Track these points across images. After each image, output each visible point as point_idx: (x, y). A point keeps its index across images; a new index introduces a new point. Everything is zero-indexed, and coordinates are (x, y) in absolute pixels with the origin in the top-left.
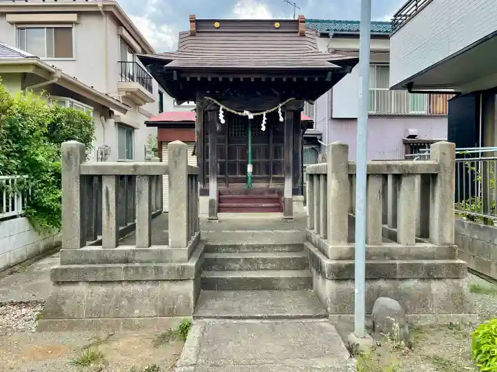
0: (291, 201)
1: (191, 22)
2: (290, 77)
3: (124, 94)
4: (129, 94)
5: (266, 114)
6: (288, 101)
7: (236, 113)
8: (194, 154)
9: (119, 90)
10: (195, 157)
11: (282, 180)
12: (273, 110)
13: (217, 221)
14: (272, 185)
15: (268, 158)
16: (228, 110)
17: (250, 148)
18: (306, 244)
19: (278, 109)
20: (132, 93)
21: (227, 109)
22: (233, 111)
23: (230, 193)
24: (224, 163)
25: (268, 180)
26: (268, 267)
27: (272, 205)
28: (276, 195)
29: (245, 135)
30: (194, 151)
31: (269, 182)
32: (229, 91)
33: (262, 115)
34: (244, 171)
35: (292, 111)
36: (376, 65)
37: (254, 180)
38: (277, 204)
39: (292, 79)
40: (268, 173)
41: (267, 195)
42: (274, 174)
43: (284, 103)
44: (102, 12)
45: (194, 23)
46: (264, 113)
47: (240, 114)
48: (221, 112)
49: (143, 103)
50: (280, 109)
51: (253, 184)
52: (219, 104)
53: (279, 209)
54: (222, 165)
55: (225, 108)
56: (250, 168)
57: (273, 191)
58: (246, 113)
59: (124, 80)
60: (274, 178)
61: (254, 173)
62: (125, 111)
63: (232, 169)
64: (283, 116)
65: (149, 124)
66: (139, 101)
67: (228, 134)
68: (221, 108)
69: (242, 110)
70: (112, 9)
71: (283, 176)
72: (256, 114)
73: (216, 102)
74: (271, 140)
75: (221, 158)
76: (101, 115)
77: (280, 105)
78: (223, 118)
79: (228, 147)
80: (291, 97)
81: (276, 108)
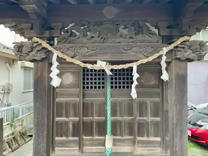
12: (150, 59)
15: (132, 116)
16: (69, 59)
19: (160, 57)
21: (66, 57)
22: (77, 62)
24: (78, 122)
29: (103, 87)
40: (131, 133)
42: (139, 136)
43: (172, 46)
46: (135, 65)
47: (90, 66)
48: (55, 64)
52: (50, 48)
55: (61, 55)
67: (84, 87)
72: (120, 67)
73: (45, 44)
75: (75, 116)
76: (6, 63)
77: (165, 50)
78: (58, 75)
79: (83, 102)
80: (183, 36)
81: (156, 56)
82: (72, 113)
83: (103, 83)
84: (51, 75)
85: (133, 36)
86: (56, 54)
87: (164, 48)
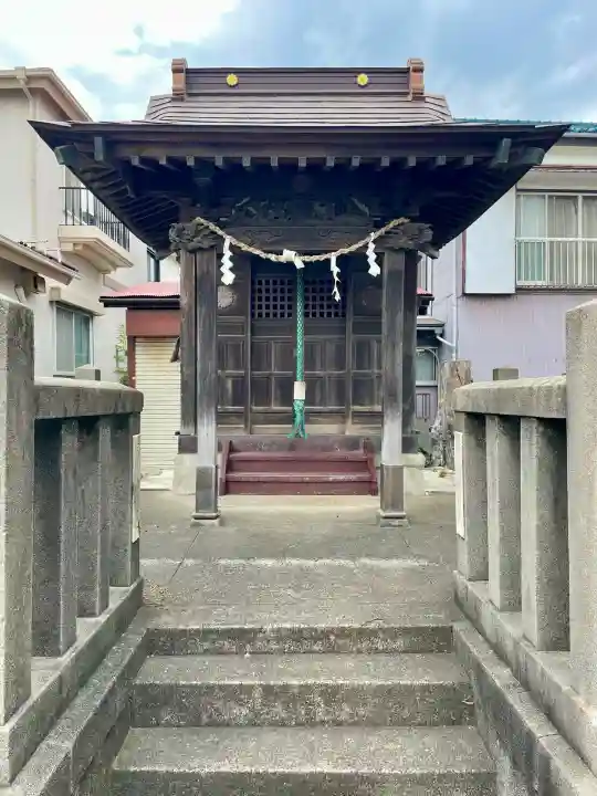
0: (398, 471)
1: (175, 71)
2: (398, 154)
3: (69, 248)
4: (79, 248)
5: (338, 258)
6: (391, 225)
7: (263, 255)
8: (175, 358)
9: (61, 241)
10: (177, 365)
11: (377, 418)
12: (353, 248)
13: (216, 522)
14: (352, 430)
15: (342, 369)
16: (245, 247)
17: (300, 342)
18: (457, 627)
19: (366, 247)
20: (86, 246)
21: (241, 245)
22: (257, 252)
23: (255, 447)
24: (243, 378)
25: (341, 416)
26: (343, 717)
27: (353, 477)
28: (360, 453)
29: (290, 315)
30: (177, 352)
31: (344, 423)
32: (246, 204)
33: (328, 261)
34: (287, 398)
35: (401, 249)
36: (547, 194)
37: (309, 416)
38: (365, 476)
39: (405, 160)
40: (341, 399)
41: (340, 453)
42: (354, 404)
43: (383, 230)
44: (26, 91)
45: (183, 75)
46: (333, 257)
47: (273, 257)
48: (227, 254)
49: (110, 267)
50: (372, 246)
51: (307, 427)
52: (220, 232)
53: (369, 487)
54: (239, 383)
55: (235, 242)
56: (299, 391)
57: (353, 443)
58: (288, 255)
59: (70, 221)
60: (357, 414)
61: (309, 400)
62: (67, 279)
63: (261, 392)
64: (379, 261)
65: (109, 302)
66: (104, 265)
67: (253, 315)
68: (227, 244)
69: (278, 248)
70: (44, 85)
71: (378, 408)
72: (314, 258)
73: (212, 227)
74: (349, 325)
75: (237, 367)
76: (16, 286)
77: (373, 236)
78: (231, 269)
79: (252, 343)
80: (398, 218)
81: (361, 244)
82: (231, 362)
83: (290, 307)
84: (222, 269)
85: (333, 216)
86: (228, 240)
87: (372, 234)
